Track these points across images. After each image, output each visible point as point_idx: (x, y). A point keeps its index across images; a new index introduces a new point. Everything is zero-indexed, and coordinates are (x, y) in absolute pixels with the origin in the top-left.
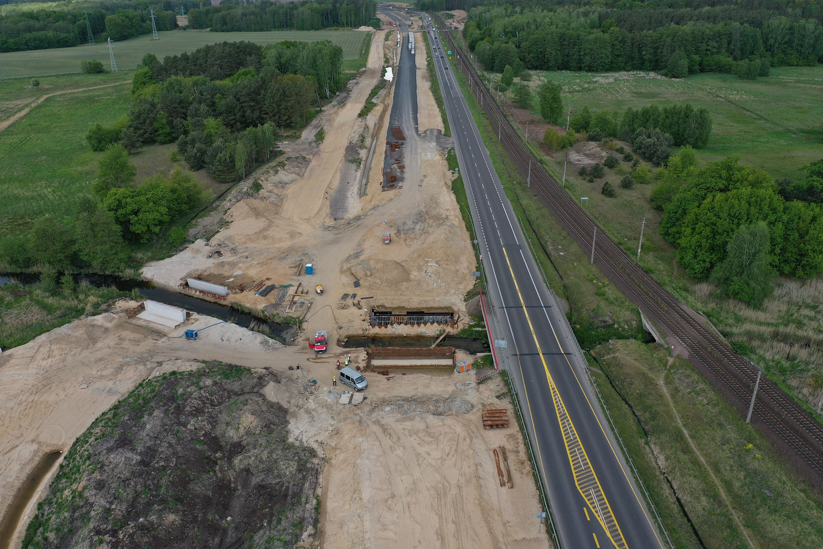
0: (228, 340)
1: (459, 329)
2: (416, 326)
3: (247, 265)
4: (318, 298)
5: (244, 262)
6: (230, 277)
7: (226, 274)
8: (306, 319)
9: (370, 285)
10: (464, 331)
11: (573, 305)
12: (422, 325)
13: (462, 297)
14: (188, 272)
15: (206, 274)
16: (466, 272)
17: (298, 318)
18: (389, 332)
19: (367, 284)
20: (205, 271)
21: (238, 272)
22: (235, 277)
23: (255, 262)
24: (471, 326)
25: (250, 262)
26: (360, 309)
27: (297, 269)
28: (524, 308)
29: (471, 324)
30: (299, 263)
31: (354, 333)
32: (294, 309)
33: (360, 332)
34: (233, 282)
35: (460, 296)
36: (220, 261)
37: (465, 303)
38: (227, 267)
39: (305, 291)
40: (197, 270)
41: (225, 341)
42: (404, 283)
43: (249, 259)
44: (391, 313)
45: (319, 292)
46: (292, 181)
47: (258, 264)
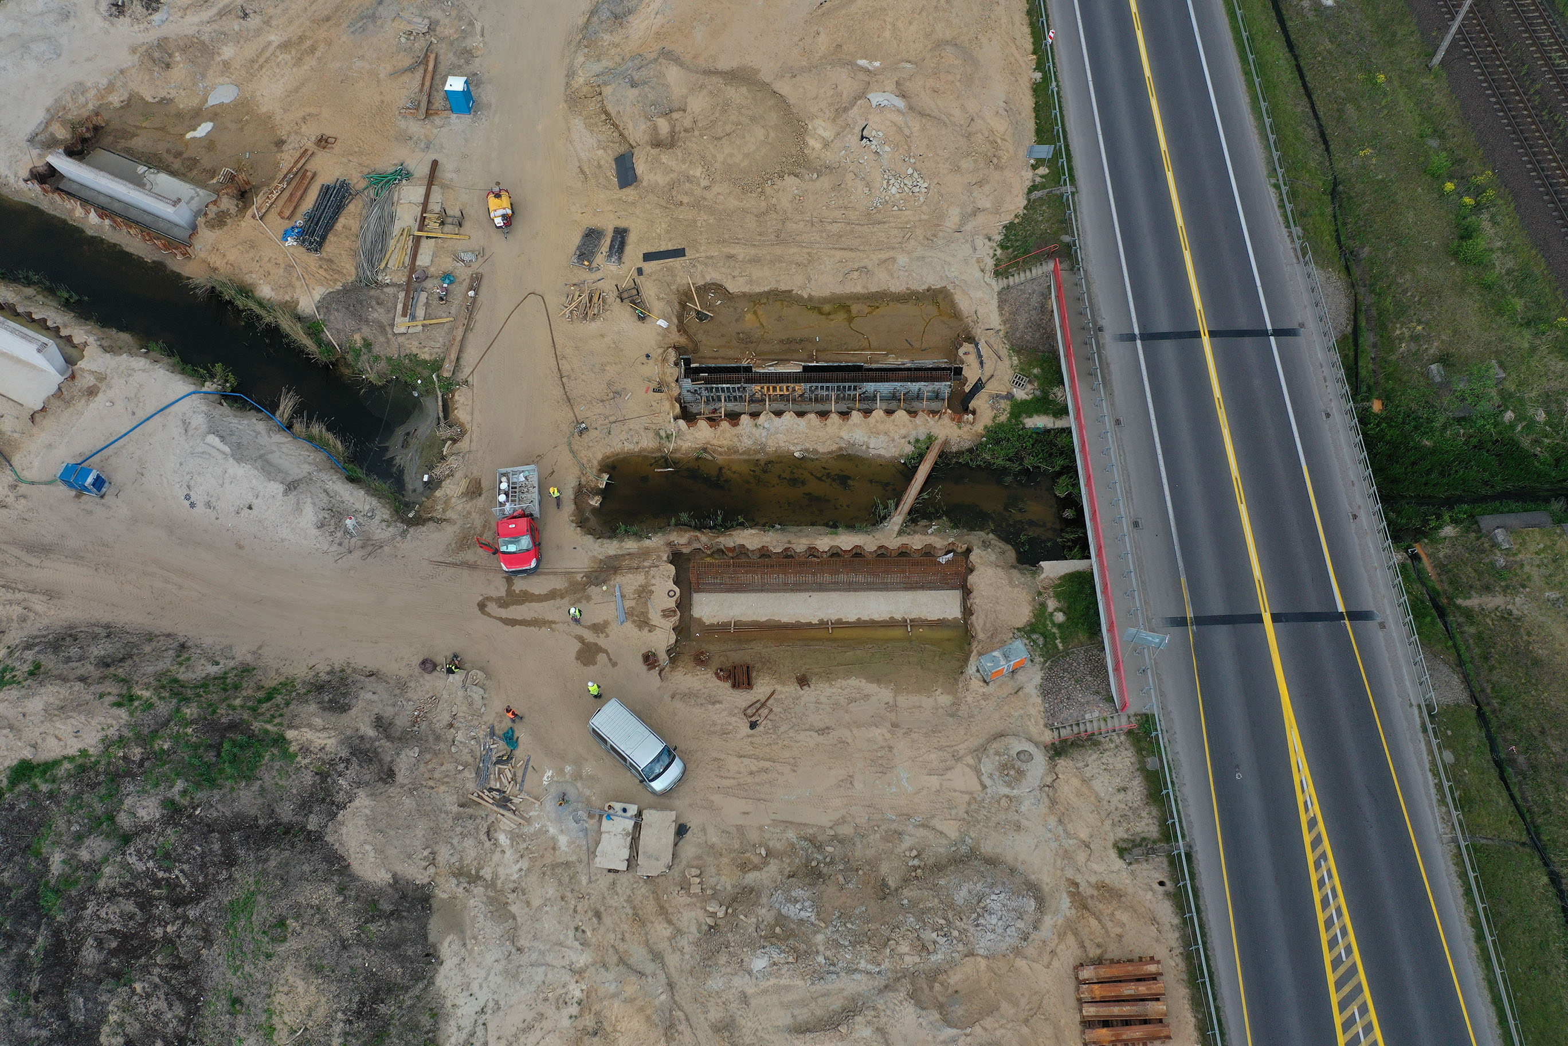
0: (208, 505)
1: (979, 428)
2: (834, 417)
3: (250, 50)
4: (501, 249)
5: (238, 38)
6: (197, 116)
7: (185, 102)
8: (462, 376)
9: (672, 185)
10: (995, 435)
11: (1366, 299)
12: (856, 417)
13: (987, 252)
14: (49, 102)
15: (115, 99)
16: (1000, 126)
17: (436, 365)
18: (747, 443)
19: (660, 179)
20: (111, 87)
21: (223, 94)
22: (215, 115)
23: (275, 38)
24: (1021, 409)
25: (258, 32)
26: (642, 318)
27: (419, 74)
28: (1206, 340)
29: (1020, 394)
30: (420, 44)
31: (629, 447)
32: (420, 313)
33: (647, 443)
34: (209, 143)
35: (980, 242)
36: (151, 36)
37: (997, 285)
38: (180, 71)
39: (454, 211)
40: (80, 88)
41: (200, 508)
42: (790, 180)
43: (254, 21)
44: (748, 369)
45: (499, 222)
47: (285, 46)
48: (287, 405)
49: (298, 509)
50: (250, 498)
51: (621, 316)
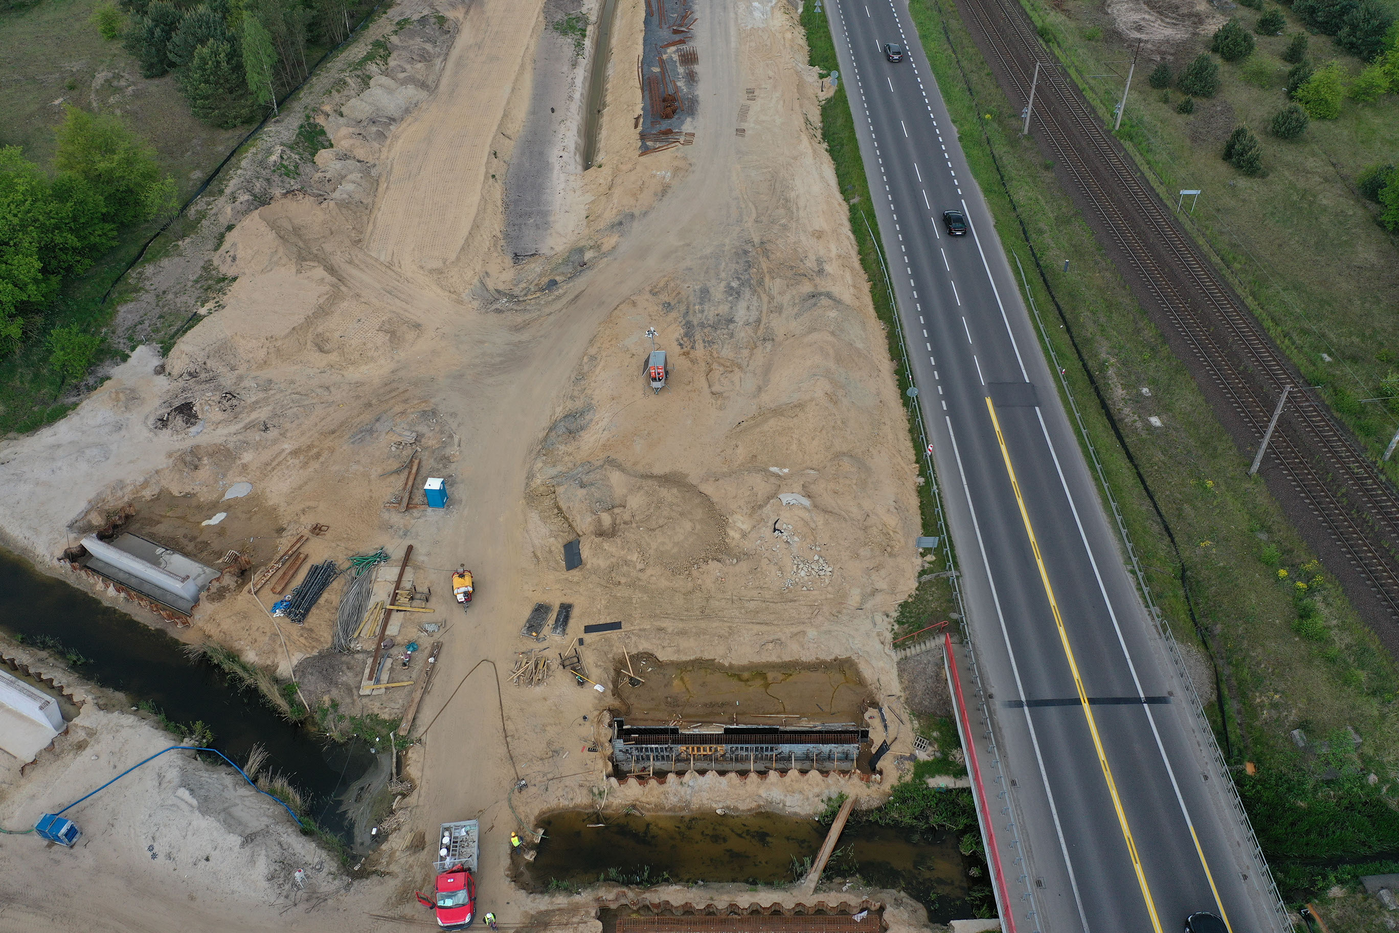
0: (169, 856)
1: (886, 787)
2: (753, 776)
3: (266, 455)
4: (462, 622)
5: (258, 446)
6: (213, 507)
7: (205, 496)
8: (416, 735)
9: (612, 568)
10: (902, 794)
11: (1227, 671)
12: (773, 775)
14: (92, 495)
15: (147, 494)
16: (892, 521)
17: (394, 725)
18: (673, 800)
19: (602, 563)
20: (146, 484)
21: (238, 490)
22: (228, 507)
23: (288, 446)
24: (923, 770)
25: (275, 442)
26: (581, 684)
27: (404, 476)
28: (1086, 706)
29: (923, 756)
30: (408, 452)
31: (564, 803)
32: (385, 677)
33: (581, 799)
34: (221, 530)
35: (879, 618)
36: (188, 444)
37: (896, 656)
38: (205, 472)
39: (422, 588)
41: (161, 858)
42: (713, 565)
43: (273, 433)
44: (674, 731)
45: (461, 598)
46: (407, 111)
47: (295, 453)
48: (255, 760)
49: (252, 861)
50: (208, 850)
51: (562, 682)
